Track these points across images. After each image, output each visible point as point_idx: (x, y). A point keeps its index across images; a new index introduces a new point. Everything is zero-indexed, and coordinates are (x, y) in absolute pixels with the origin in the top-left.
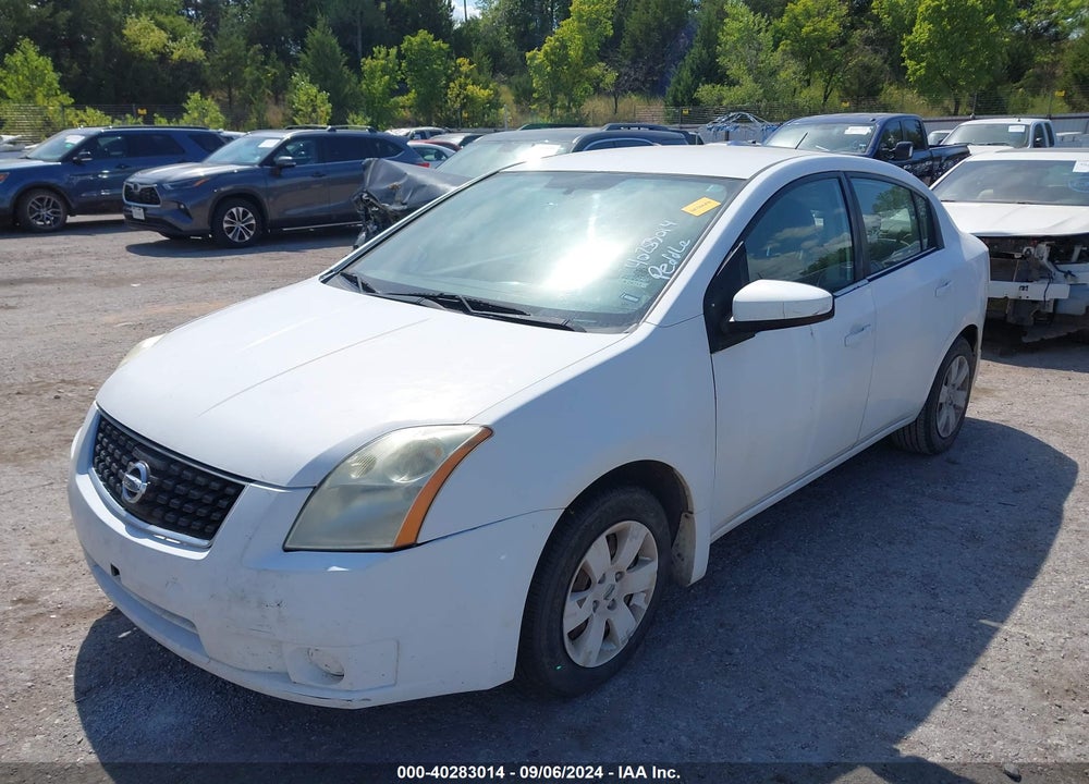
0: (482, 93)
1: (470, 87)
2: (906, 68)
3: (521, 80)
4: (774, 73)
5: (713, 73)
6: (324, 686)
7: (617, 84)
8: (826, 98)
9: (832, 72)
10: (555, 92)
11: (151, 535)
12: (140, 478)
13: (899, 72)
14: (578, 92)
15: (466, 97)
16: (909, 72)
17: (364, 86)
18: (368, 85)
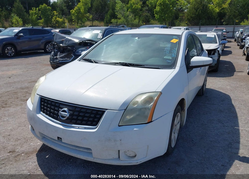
0: (60, 20)
1: (57, 18)
2: (155, 16)
3: (69, 17)
4: (128, 16)
5: (114, 16)
6: (130, 160)
7: (92, 18)
8: (139, 22)
9: (140, 16)
10: (78, 20)
11: (73, 127)
12: (66, 113)
13: (153, 17)
14: (83, 20)
15: (57, 21)
16: (156, 17)
17: (30, 17)
18: (31, 17)
